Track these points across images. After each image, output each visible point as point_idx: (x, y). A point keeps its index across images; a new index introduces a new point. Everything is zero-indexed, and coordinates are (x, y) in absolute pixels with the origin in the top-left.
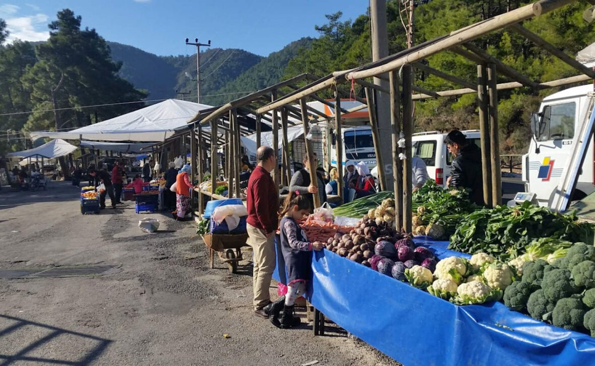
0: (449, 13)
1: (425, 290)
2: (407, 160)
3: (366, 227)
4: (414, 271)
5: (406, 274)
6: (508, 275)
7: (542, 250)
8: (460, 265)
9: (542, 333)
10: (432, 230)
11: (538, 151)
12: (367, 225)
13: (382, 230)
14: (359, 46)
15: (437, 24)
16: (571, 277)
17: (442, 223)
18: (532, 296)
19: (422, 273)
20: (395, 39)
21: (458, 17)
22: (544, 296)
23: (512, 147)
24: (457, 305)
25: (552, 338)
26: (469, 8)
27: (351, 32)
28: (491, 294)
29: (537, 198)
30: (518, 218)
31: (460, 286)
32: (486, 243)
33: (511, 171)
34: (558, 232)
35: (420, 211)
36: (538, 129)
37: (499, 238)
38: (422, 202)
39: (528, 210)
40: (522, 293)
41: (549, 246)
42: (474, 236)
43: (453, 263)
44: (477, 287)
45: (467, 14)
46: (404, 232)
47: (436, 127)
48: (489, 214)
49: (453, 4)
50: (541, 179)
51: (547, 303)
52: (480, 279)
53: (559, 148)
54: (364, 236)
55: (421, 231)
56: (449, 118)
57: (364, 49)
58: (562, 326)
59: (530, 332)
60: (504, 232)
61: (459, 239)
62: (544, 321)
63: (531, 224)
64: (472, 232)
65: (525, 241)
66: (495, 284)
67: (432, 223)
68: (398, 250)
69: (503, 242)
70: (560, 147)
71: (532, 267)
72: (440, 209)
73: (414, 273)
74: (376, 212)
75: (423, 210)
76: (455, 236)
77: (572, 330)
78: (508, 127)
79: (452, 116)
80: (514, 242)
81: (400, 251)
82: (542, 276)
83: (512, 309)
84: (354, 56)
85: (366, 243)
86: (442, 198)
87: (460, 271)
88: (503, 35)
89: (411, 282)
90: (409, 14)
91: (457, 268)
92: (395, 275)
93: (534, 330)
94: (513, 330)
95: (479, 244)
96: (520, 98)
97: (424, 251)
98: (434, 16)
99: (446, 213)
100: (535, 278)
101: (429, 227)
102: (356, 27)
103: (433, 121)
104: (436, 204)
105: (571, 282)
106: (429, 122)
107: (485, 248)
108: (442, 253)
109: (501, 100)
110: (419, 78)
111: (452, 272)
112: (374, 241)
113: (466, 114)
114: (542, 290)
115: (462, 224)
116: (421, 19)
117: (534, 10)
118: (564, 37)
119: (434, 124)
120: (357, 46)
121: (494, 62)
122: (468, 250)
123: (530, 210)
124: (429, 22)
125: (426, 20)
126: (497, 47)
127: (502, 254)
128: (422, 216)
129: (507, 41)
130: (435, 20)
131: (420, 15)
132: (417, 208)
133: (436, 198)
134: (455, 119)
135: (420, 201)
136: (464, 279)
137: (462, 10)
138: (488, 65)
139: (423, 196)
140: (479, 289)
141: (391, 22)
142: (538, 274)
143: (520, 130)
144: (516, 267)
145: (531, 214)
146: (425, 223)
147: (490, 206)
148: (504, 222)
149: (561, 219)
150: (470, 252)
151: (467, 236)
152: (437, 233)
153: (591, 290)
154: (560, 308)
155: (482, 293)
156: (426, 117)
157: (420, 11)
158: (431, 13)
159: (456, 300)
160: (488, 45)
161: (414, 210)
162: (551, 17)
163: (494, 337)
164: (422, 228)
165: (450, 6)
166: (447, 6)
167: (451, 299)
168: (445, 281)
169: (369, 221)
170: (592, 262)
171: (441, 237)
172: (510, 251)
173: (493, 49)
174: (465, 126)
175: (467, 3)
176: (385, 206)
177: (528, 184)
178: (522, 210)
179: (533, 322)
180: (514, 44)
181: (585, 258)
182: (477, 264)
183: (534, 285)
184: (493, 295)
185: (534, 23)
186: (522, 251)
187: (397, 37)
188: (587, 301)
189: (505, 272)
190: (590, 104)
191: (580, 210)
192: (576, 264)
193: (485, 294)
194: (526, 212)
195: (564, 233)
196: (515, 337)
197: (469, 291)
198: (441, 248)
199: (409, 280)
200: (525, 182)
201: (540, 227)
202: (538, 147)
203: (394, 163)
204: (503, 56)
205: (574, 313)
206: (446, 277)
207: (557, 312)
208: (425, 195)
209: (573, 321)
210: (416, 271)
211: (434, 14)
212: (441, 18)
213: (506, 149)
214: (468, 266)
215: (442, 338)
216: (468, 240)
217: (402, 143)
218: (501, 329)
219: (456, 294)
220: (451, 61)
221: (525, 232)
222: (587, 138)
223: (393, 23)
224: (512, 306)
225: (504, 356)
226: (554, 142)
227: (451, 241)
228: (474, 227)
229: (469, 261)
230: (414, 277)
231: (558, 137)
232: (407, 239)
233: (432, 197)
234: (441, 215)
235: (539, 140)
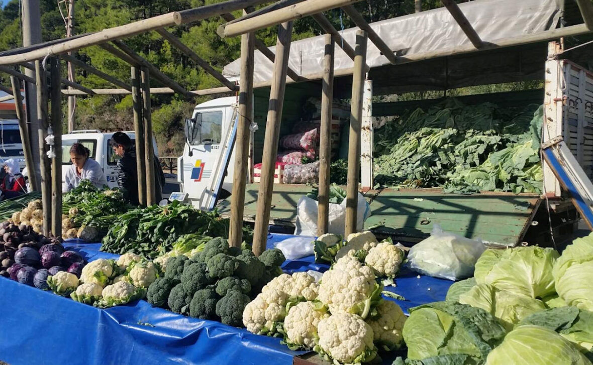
0: (111, 13)
1: (69, 297)
2: (56, 158)
3: (6, 232)
4: (58, 278)
5: (48, 281)
6: (153, 272)
7: (186, 246)
8: (106, 267)
9: (180, 326)
10: (84, 233)
11: (191, 154)
12: (7, 230)
13: (26, 236)
14: (12, 32)
15: (99, 21)
16: (207, 270)
17: (95, 224)
18: (173, 290)
19: (66, 279)
20: (54, 30)
21: (120, 17)
22: (183, 290)
23: (173, 150)
24: (100, 308)
25: (189, 329)
26: (132, 10)
27: (3, 15)
28: (135, 293)
29: (189, 197)
30: (167, 216)
31: (105, 288)
32: (138, 242)
33: (171, 172)
34: (202, 228)
35: (72, 213)
36: (191, 134)
37: (150, 237)
38: (75, 203)
39: (176, 208)
40: (164, 289)
41: (193, 242)
42: (126, 236)
43: (99, 266)
44: (122, 287)
45: (128, 16)
46: (52, 236)
47: (99, 126)
48: (141, 213)
49: (115, 4)
50: (194, 180)
51: (186, 295)
52: (126, 280)
53: (208, 152)
54: (3, 243)
55: (73, 234)
56: (112, 118)
57: (18, 35)
58: (198, 317)
59: (169, 326)
60: (154, 231)
61: (111, 240)
62: (183, 314)
63: (179, 222)
64: (124, 232)
65: (173, 238)
66: (141, 282)
67: (84, 224)
68: (43, 257)
69: (153, 240)
70: (210, 151)
71: (174, 262)
72: (93, 210)
73: (57, 280)
74: (21, 215)
75: (75, 212)
76: (108, 237)
77: (206, 319)
78: (169, 131)
79: (116, 116)
80: (163, 240)
81: (44, 257)
82: (182, 271)
83: (154, 306)
84: (6, 42)
85: (6, 251)
86: (97, 198)
87: (106, 273)
88: (163, 43)
89: (53, 290)
90: (68, 6)
91: (103, 270)
92: (37, 283)
93: (173, 324)
94: (154, 326)
95: (130, 244)
96: (179, 105)
97: (72, 255)
98: (95, 13)
99: (100, 214)
100: (176, 273)
101: (82, 229)
102: (9, 11)
103: (96, 120)
104: (90, 205)
105: (206, 275)
106: (91, 120)
107: (136, 248)
108: (93, 256)
109: (163, 104)
110: (81, 74)
111: (97, 275)
112: (15, 247)
113: (130, 116)
114: (181, 284)
115: (115, 225)
116: (82, 12)
117: (174, 18)
118: (216, 52)
119: (97, 123)
120: (10, 31)
121: (147, 65)
122: (120, 251)
123: (178, 209)
124: (90, 18)
125: (88, 16)
126: (159, 53)
127: (152, 252)
128: (74, 218)
129: (167, 49)
130: (97, 17)
131: (81, 9)
132: (69, 210)
133: (90, 199)
134: (119, 119)
135: (73, 202)
136: (111, 281)
137: (124, 11)
138: (141, 68)
139: (76, 197)
140: (124, 290)
141: (49, 12)
142: (179, 269)
143: (179, 134)
144: (161, 264)
145: (178, 213)
146: (77, 226)
147: (144, 205)
148: (154, 221)
149: (204, 216)
150: (121, 253)
151: (119, 236)
152: (89, 235)
153: (223, 280)
154: (197, 300)
155: (126, 293)
156: (89, 115)
157: (82, 5)
158: (93, 9)
159: (100, 303)
160: (149, 50)
161: (66, 212)
162: (206, 32)
163: (136, 336)
164: (73, 231)
165: (112, 5)
166: (109, 4)
167: (95, 303)
168: (89, 285)
169: (10, 226)
170: (224, 255)
171: (94, 239)
172: (160, 248)
173: (154, 54)
174: (129, 127)
175: (129, 6)
176: (31, 209)
177: (182, 184)
178: (171, 209)
179: (173, 315)
180: (174, 53)
181: (219, 251)
182: (124, 264)
183: (174, 280)
184: (137, 294)
185: (192, 35)
186: (170, 248)
187: (56, 28)
188: (219, 290)
189: (150, 270)
190: (233, 114)
191: (225, 207)
192: (212, 257)
193: (129, 293)
194: (175, 210)
195: (207, 229)
196: (155, 333)
197: (115, 292)
198: (93, 251)
199: (52, 288)
200: (180, 183)
201: (186, 224)
202: (191, 150)
203: (42, 161)
204: (164, 62)
205: (208, 303)
206: (92, 280)
207: (194, 305)
208: (78, 196)
209: (207, 310)
210: (59, 277)
211: (96, 11)
212: (103, 16)
213: (167, 152)
214: (115, 267)
215: (85, 345)
216: (120, 240)
217: (51, 140)
218: (143, 326)
219: (101, 297)
220: (114, 60)
221: (173, 230)
222: (231, 144)
223: (52, 13)
224: (155, 303)
225: (146, 353)
226: (204, 146)
227: (103, 242)
228: (126, 227)
229: (116, 262)
230: (57, 284)
231: (208, 142)
232: (54, 243)
233: (86, 198)
234: (95, 217)
235: (192, 143)
